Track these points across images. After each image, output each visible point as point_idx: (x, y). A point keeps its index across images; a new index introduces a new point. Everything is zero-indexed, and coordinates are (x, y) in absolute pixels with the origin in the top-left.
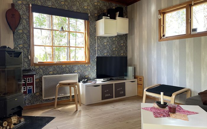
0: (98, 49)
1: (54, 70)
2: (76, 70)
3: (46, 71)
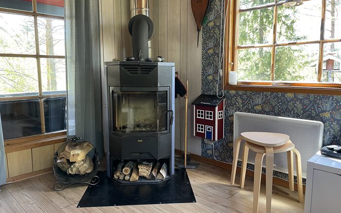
1: (264, 103)
2: (325, 111)
3: (248, 103)
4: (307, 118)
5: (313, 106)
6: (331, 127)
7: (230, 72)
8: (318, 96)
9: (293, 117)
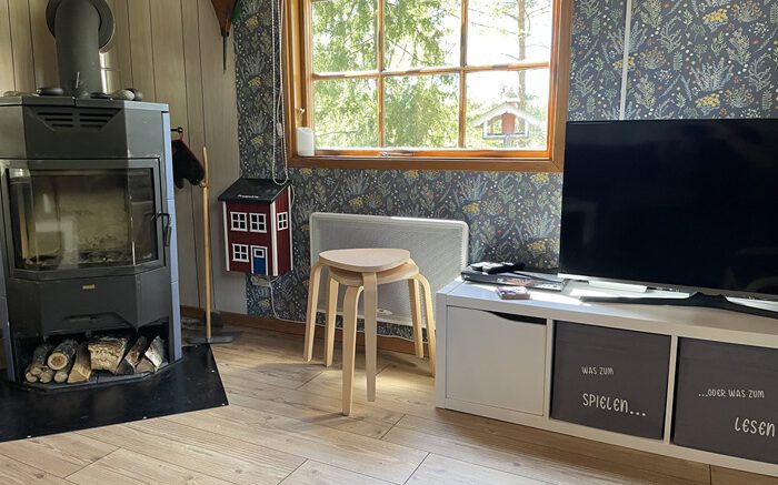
0: (636, 67)
1: (367, 192)
2: (471, 202)
3: (336, 192)
4: (442, 217)
5: (451, 193)
6: (482, 231)
7: (300, 129)
8: (458, 174)
9: (420, 216)
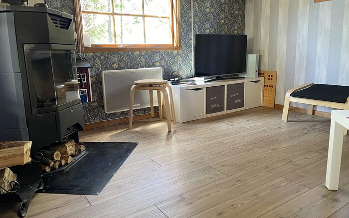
0: (194, 21)
1: (119, 61)
2: (157, 62)
3: (106, 62)
5: (150, 59)
9: (141, 68)
